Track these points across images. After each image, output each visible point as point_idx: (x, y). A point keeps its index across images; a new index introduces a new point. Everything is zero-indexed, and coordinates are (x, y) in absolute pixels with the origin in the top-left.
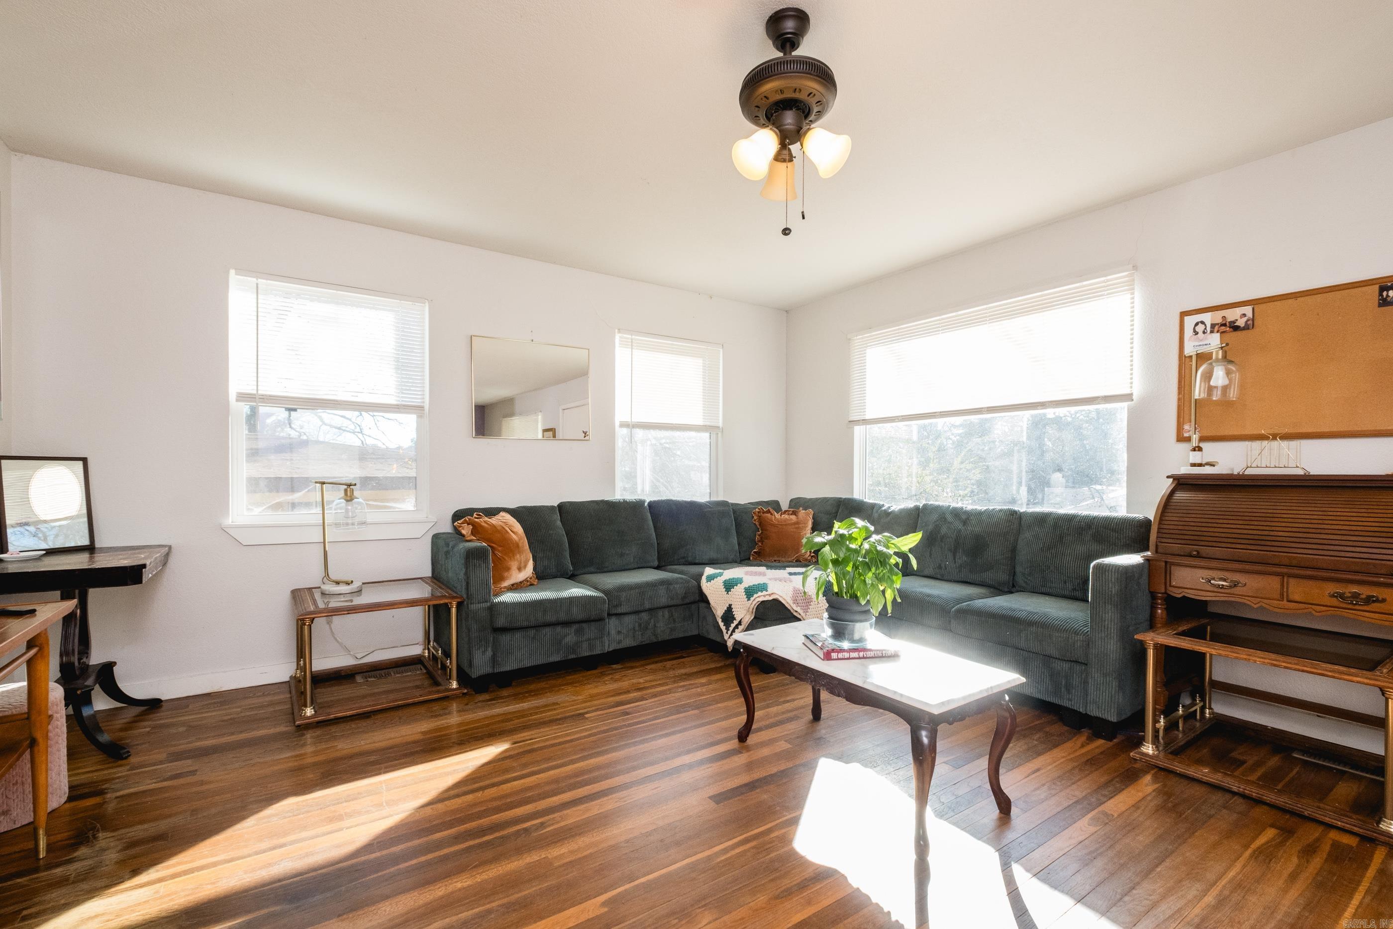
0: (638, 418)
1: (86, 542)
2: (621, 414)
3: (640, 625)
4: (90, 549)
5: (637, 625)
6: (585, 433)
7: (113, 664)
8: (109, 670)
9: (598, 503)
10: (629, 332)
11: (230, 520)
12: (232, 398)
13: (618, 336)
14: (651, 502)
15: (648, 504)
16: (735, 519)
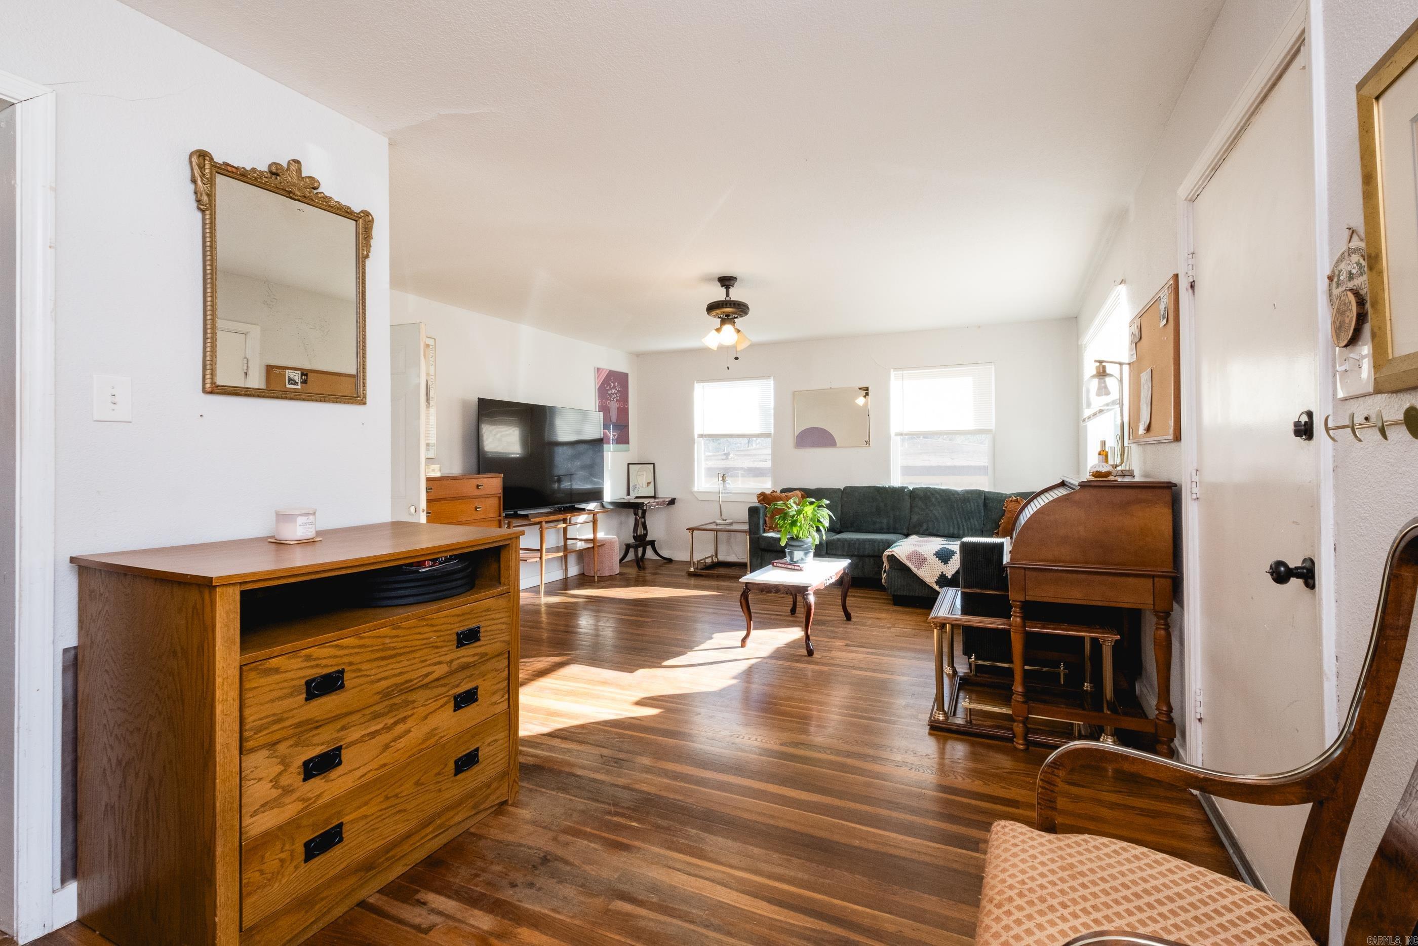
2: (894, 428)
6: (866, 442)
7: (654, 541)
8: (652, 543)
9: (869, 487)
10: (901, 369)
11: (696, 489)
12: (696, 436)
13: (893, 373)
14: (914, 489)
15: (909, 490)
16: (985, 505)
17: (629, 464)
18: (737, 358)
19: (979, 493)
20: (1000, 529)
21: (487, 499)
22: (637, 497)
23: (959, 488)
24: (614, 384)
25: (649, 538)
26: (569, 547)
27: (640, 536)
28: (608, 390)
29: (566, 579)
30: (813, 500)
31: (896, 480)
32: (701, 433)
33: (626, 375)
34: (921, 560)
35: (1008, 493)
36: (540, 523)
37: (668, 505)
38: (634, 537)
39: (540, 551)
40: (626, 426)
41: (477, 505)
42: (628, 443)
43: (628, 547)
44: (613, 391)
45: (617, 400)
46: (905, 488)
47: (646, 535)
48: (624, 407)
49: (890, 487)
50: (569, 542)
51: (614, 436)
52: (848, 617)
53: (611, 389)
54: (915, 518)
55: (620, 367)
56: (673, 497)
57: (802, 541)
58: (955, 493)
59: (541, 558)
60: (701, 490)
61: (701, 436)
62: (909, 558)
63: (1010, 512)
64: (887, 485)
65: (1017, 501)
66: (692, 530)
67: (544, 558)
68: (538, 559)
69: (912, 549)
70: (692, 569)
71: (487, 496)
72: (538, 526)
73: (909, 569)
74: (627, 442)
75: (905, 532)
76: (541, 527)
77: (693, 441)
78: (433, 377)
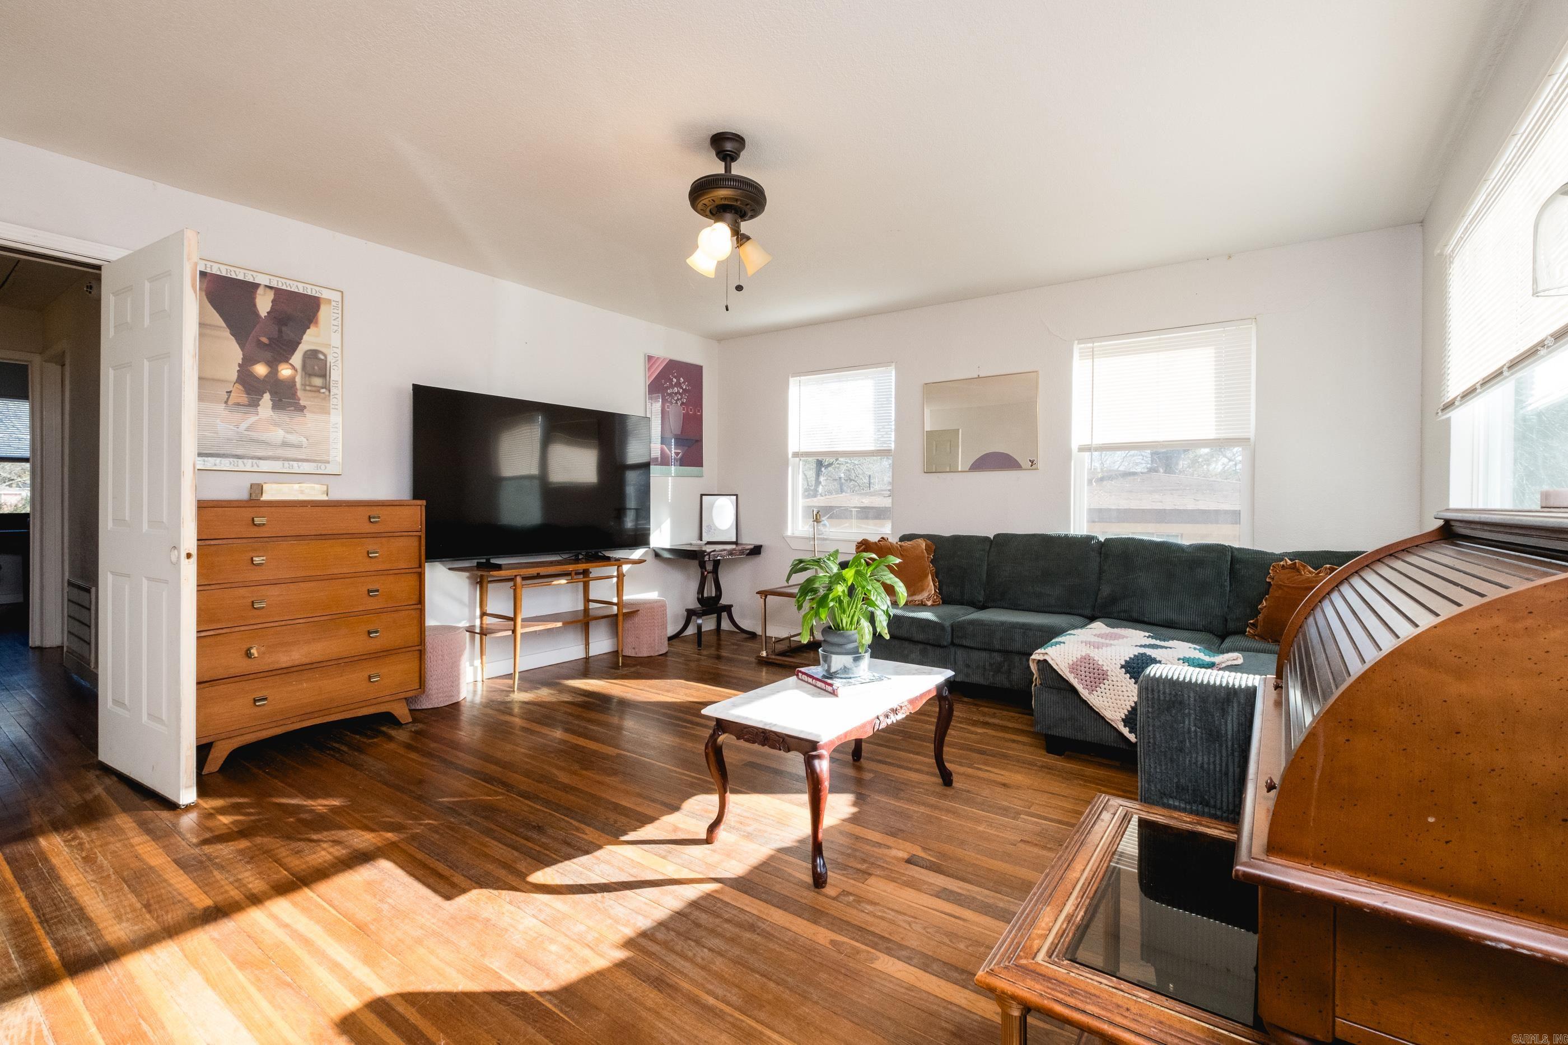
0: (1099, 440)
1: (734, 540)
2: (1079, 437)
3: (991, 665)
4: (736, 543)
5: (987, 664)
6: (1032, 462)
7: (731, 606)
8: (728, 609)
9: (1034, 535)
10: (1092, 339)
11: (789, 533)
12: (790, 456)
13: (1077, 348)
14: (1106, 540)
15: (1099, 542)
16: (1232, 571)
17: (702, 495)
18: (739, 288)
19: (1219, 551)
20: (1260, 617)
21: (392, 540)
22: (709, 543)
23: (1186, 542)
24: (678, 380)
25: (724, 601)
26: (592, 613)
27: (710, 598)
28: (667, 388)
29: (587, 659)
30: (874, 556)
31: (1078, 526)
32: (797, 450)
33: (699, 369)
34: (1098, 676)
35: (1278, 551)
36: (512, 579)
37: (748, 554)
38: (699, 599)
39: (513, 619)
40: (699, 441)
41: (370, 548)
42: (701, 465)
43: (690, 614)
44: (676, 390)
45: (682, 404)
46: (1093, 538)
47: (719, 595)
48: (695, 414)
49: (1066, 537)
50: (592, 605)
51: (677, 454)
52: (947, 779)
53: (672, 386)
54: (1106, 591)
55: (689, 356)
56: (758, 543)
57: (847, 637)
58: (1178, 549)
59: (514, 631)
60: (797, 534)
61: (796, 455)
62: (1074, 668)
63: (1279, 587)
64: (1062, 532)
65: (1293, 567)
66: (764, 594)
67: (520, 631)
68: (510, 633)
69: (1084, 651)
70: (764, 654)
71: (390, 535)
72: (511, 584)
73: (1074, 691)
74: (699, 463)
75: (1088, 612)
76: (515, 585)
77: (785, 463)
78: (339, 351)
